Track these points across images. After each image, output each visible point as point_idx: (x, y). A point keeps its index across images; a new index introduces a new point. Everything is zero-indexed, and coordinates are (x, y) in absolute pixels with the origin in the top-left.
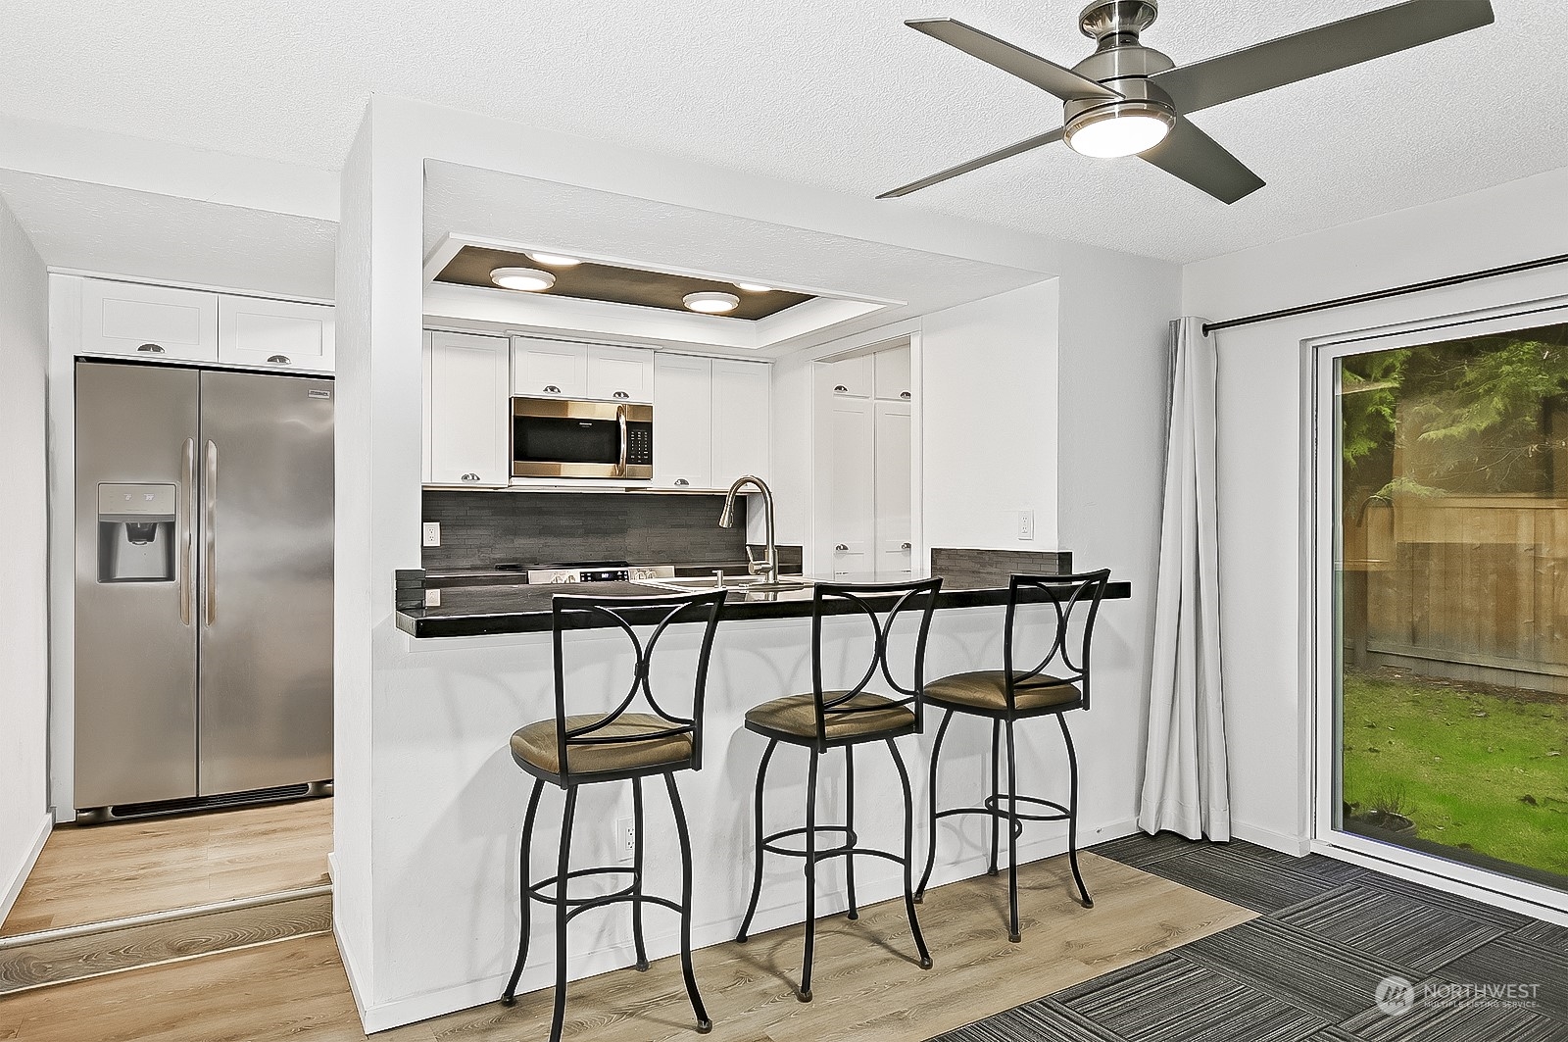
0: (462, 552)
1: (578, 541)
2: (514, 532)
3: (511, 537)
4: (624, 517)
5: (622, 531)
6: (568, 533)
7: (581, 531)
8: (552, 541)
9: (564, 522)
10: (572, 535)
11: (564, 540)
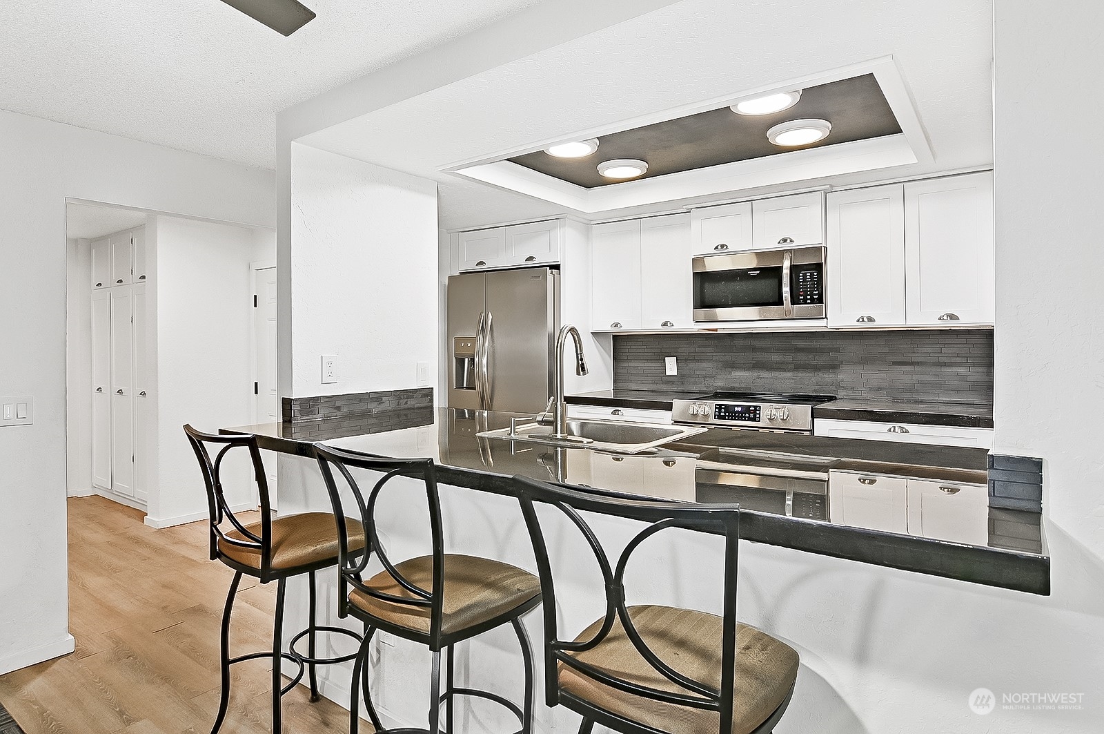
0: (693, 380)
1: (789, 375)
2: (732, 366)
3: (730, 370)
4: (837, 354)
5: (833, 367)
6: (780, 367)
7: (791, 366)
8: (765, 374)
9: (776, 357)
10: (784, 370)
11: (777, 374)
